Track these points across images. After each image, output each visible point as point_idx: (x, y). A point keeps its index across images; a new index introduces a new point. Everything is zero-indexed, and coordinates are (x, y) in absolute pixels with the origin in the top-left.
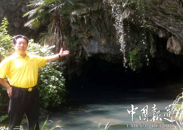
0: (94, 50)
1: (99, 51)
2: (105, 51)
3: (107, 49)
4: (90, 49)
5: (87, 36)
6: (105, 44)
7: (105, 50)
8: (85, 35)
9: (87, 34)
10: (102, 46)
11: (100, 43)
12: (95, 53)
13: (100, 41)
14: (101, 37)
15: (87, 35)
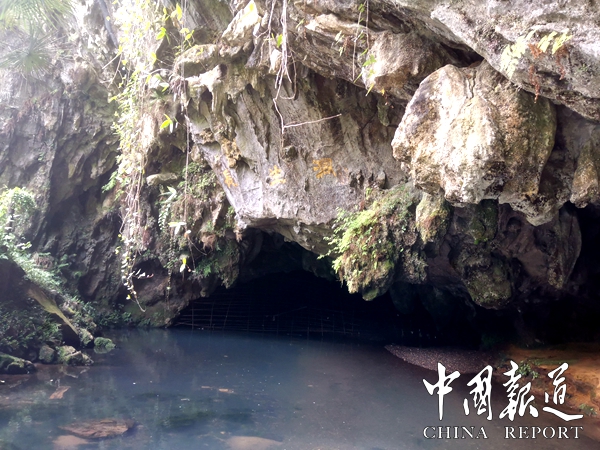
0: (254, 205)
1: (268, 210)
2: (282, 211)
3: (288, 205)
4: (243, 201)
5: (231, 157)
6: (282, 187)
7: (283, 206)
8: (225, 154)
9: (229, 151)
10: (273, 192)
11: (268, 181)
12: (255, 216)
13: (267, 174)
14: (270, 159)
15: (232, 153)
